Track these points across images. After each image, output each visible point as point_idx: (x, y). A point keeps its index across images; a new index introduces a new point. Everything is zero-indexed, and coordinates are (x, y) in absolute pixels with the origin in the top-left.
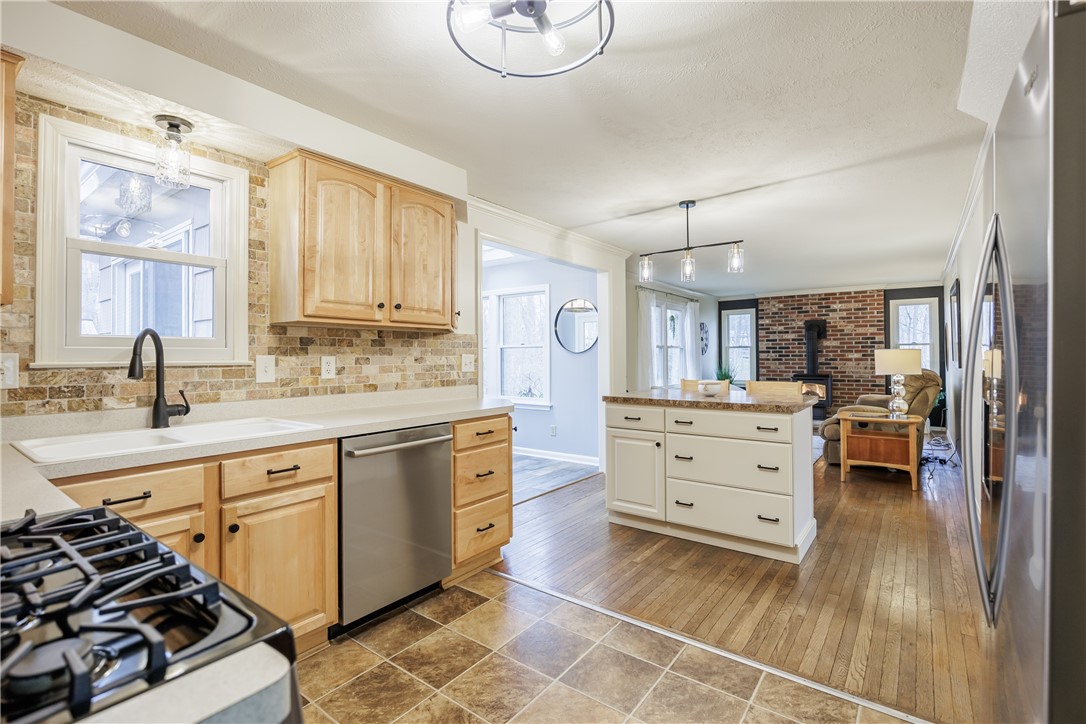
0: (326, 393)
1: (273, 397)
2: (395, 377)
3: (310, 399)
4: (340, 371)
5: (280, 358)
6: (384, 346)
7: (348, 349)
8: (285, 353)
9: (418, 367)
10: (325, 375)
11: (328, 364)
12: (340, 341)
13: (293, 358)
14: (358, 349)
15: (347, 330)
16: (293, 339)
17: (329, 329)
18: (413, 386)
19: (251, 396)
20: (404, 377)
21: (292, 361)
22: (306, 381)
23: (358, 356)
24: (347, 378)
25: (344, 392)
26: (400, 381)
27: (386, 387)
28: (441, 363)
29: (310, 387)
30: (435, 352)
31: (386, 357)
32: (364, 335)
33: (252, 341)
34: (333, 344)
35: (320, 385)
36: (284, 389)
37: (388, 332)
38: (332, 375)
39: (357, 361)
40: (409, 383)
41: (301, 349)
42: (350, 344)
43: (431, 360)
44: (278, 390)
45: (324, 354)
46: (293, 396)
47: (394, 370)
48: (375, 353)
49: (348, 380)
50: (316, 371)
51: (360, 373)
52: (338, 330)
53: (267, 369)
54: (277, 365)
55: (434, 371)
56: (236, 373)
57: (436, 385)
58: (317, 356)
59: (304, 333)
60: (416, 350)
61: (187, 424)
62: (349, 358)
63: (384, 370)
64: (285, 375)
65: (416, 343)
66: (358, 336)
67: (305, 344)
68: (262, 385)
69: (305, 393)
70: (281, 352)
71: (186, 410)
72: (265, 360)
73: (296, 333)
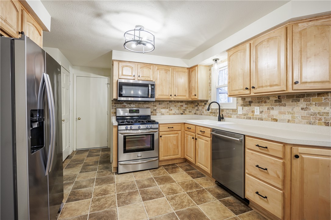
0: (256, 119)
1: (242, 118)
2: (289, 117)
3: (251, 120)
4: (261, 112)
5: (244, 107)
6: (281, 102)
7: (264, 104)
8: (245, 106)
9: (304, 113)
10: (256, 113)
11: (257, 110)
12: (262, 101)
13: (247, 107)
14: (268, 104)
15: (264, 97)
16: (247, 102)
17: (257, 98)
18: (300, 122)
19: (237, 117)
20: (293, 117)
21: (246, 108)
22: (250, 115)
23: (269, 107)
24: (264, 115)
25: (263, 120)
26: (290, 119)
27: (283, 121)
28: (325, 111)
29: (252, 117)
30: (320, 105)
31: (282, 108)
32: (271, 98)
33: (237, 103)
34: (259, 103)
35: (254, 116)
36: (244, 116)
37: (283, 96)
38: (258, 113)
39: (268, 109)
40: (296, 120)
41: (249, 105)
42: (265, 102)
43: (314, 109)
44: (243, 116)
45: (256, 106)
46: (247, 119)
47: (287, 113)
48: (277, 105)
49: (264, 116)
50: (253, 112)
51: (270, 113)
52: (260, 97)
53: (240, 110)
54: (243, 109)
55: (318, 116)
56: (235, 111)
57: (320, 124)
58: (253, 107)
59: (250, 100)
60: (302, 103)
61: (222, 121)
62: (265, 108)
63: (281, 113)
64: (245, 112)
65: (302, 100)
66: (269, 99)
67: (250, 103)
68: (239, 115)
69: (250, 118)
70: (244, 105)
71: (223, 118)
72: (240, 108)
73: (248, 100)
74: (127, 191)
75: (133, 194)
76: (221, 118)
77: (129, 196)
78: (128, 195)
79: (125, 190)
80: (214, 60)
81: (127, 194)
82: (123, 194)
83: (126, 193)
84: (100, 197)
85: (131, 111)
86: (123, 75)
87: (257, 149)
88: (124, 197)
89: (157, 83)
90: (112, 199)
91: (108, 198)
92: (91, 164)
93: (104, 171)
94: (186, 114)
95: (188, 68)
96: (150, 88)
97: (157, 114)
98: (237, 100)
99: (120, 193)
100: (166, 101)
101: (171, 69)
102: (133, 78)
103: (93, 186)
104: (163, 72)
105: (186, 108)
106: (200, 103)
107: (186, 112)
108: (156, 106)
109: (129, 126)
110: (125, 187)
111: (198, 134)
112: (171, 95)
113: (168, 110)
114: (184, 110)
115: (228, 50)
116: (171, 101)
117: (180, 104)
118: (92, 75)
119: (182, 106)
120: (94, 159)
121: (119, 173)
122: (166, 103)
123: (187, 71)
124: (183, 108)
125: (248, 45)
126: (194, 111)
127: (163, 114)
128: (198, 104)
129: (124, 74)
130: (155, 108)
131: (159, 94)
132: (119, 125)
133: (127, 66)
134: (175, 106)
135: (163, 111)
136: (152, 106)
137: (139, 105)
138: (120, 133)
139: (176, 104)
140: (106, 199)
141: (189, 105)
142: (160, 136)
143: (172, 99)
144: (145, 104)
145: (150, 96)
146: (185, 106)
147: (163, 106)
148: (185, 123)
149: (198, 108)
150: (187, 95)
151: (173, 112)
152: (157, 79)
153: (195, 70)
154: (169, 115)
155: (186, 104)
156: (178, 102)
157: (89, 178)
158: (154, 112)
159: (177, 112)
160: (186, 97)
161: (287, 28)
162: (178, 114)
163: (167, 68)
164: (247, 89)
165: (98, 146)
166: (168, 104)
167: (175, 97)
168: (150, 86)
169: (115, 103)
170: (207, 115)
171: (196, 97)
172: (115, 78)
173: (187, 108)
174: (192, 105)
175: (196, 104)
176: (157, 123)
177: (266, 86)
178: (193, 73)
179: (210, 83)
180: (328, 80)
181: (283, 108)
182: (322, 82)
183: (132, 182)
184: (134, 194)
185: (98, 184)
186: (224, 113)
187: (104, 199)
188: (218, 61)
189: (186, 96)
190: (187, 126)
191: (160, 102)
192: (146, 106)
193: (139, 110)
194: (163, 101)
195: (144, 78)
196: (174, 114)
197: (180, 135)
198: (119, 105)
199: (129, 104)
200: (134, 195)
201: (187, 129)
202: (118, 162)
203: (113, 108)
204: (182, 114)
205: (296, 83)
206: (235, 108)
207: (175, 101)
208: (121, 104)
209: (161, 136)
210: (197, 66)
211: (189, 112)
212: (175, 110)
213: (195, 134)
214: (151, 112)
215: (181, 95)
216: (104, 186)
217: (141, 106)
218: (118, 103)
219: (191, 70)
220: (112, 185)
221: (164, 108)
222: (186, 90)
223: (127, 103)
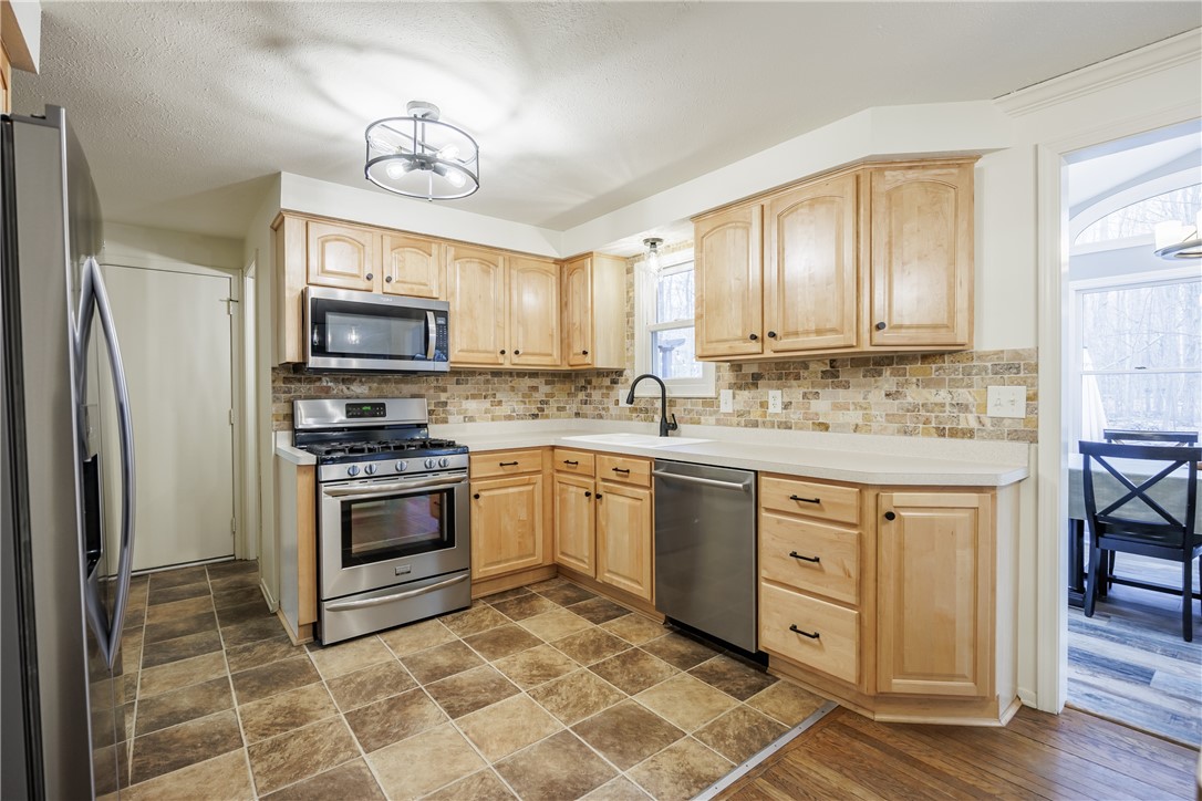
0: (773, 427)
1: (731, 425)
2: (854, 416)
3: (760, 431)
4: (786, 406)
5: (738, 392)
6: (838, 377)
7: (794, 383)
8: (740, 388)
9: (893, 406)
10: (771, 410)
11: (775, 397)
12: (787, 375)
13: (746, 393)
14: (806, 382)
15: (794, 363)
16: (746, 375)
17: (776, 363)
18: (882, 431)
19: (718, 422)
20: (867, 418)
21: (745, 395)
22: (756, 415)
23: (806, 390)
24: (794, 413)
25: (791, 428)
26: (860, 422)
27: (841, 428)
28: (938, 399)
29: (760, 419)
30: (927, 384)
31: (841, 392)
32: (813, 366)
33: (718, 379)
34: (780, 378)
35: (768, 419)
36: (740, 419)
37: (843, 360)
38: (778, 409)
39: (805, 396)
40: (874, 426)
41: (753, 384)
42: (797, 377)
43: (914, 395)
44: (735, 420)
45: (771, 387)
46: (746, 426)
47: (852, 407)
48: (827, 386)
49: (794, 416)
50: (764, 405)
51: (808, 409)
52: (784, 363)
53: (728, 402)
54: (734, 397)
55: (923, 412)
56: (710, 403)
57: (927, 433)
58: (765, 390)
59: (755, 369)
60: (888, 380)
61: (672, 435)
62: (796, 393)
63: (836, 407)
64: (740, 407)
65: (887, 372)
66: (806, 367)
67: (756, 379)
68: (724, 414)
69: (755, 424)
70: (737, 386)
71: (674, 427)
72: (726, 394)
73: (749, 370)
74: (382, 698)
75: (407, 703)
76: (668, 427)
77: (394, 712)
78: (389, 711)
79: (371, 695)
80: (647, 241)
81: (385, 707)
82: (367, 709)
83: (380, 703)
84: (280, 735)
85: (353, 410)
86: (324, 271)
87: (793, 506)
88: (375, 718)
89: (455, 309)
90: (332, 732)
91: (313, 732)
92: (181, 627)
93: (254, 646)
94: (547, 417)
95: (557, 261)
96: (432, 326)
97: (450, 418)
98: (718, 368)
99: (356, 707)
100: (481, 372)
101: (501, 259)
102: (363, 284)
103: (230, 705)
104: (475, 267)
105: (547, 395)
106: (595, 381)
107: (551, 409)
108: (445, 390)
109: (361, 467)
110: (370, 687)
111: (604, 480)
112: (503, 352)
113: (486, 404)
114: (542, 402)
115: (696, 218)
116: (497, 373)
117: (528, 382)
118: (156, 261)
119: (535, 389)
120: (191, 607)
121: (326, 642)
122: (482, 378)
123: (554, 268)
124: (539, 396)
125: (756, 210)
126: (573, 407)
127: (472, 419)
128: (589, 382)
129: (329, 267)
130: (443, 397)
131: (462, 348)
132: (321, 462)
133: (338, 239)
134: (513, 389)
135: (472, 406)
136: (432, 391)
137: (384, 386)
138: (328, 493)
139: (517, 382)
140: (309, 737)
141: (558, 386)
142: (473, 493)
143: (507, 365)
144: (407, 383)
145: (430, 356)
146: (544, 389)
147: (469, 388)
148: (553, 448)
149: (589, 395)
150: (556, 353)
151: (505, 409)
152: (453, 294)
153: (583, 267)
154: (493, 420)
155: (547, 383)
156: (521, 374)
157: (199, 680)
158: (438, 412)
159: (520, 408)
160: (551, 359)
161: (858, 178)
162: (520, 417)
163: (488, 256)
164: (754, 337)
165: (190, 555)
166: (487, 382)
167: (516, 359)
168: (430, 315)
169: (286, 380)
170: (620, 418)
171: (588, 359)
172: (293, 283)
173: (552, 395)
174: (567, 386)
175: (582, 382)
176: (465, 450)
177: (807, 333)
178: (576, 278)
179: (630, 315)
180: (945, 322)
181: (842, 395)
182: (935, 327)
183: (389, 664)
184: (412, 703)
185: (252, 695)
186: (678, 411)
187: (300, 740)
188: (659, 246)
189: (551, 355)
190: (561, 456)
191: (460, 374)
192: (408, 388)
193: (383, 405)
194: (472, 373)
195: (405, 286)
196: (509, 418)
197: (538, 487)
198: (304, 388)
199: (344, 381)
200: (414, 706)
201: (564, 467)
202: (319, 601)
203: (276, 399)
204: (535, 416)
205: (880, 327)
206: (713, 395)
207: (510, 373)
208: (310, 381)
209: (477, 496)
210: (589, 254)
211: (559, 409)
212: (511, 403)
213: (592, 481)
214: (431, 412)
215: (537, 351)
216: (281, 698)
217: (389, 388)
218: (300, 381)
219: (569, 267)
220: (313, 686)
221: (474, 397)
222: (552, 336)
223: (336, 381)
